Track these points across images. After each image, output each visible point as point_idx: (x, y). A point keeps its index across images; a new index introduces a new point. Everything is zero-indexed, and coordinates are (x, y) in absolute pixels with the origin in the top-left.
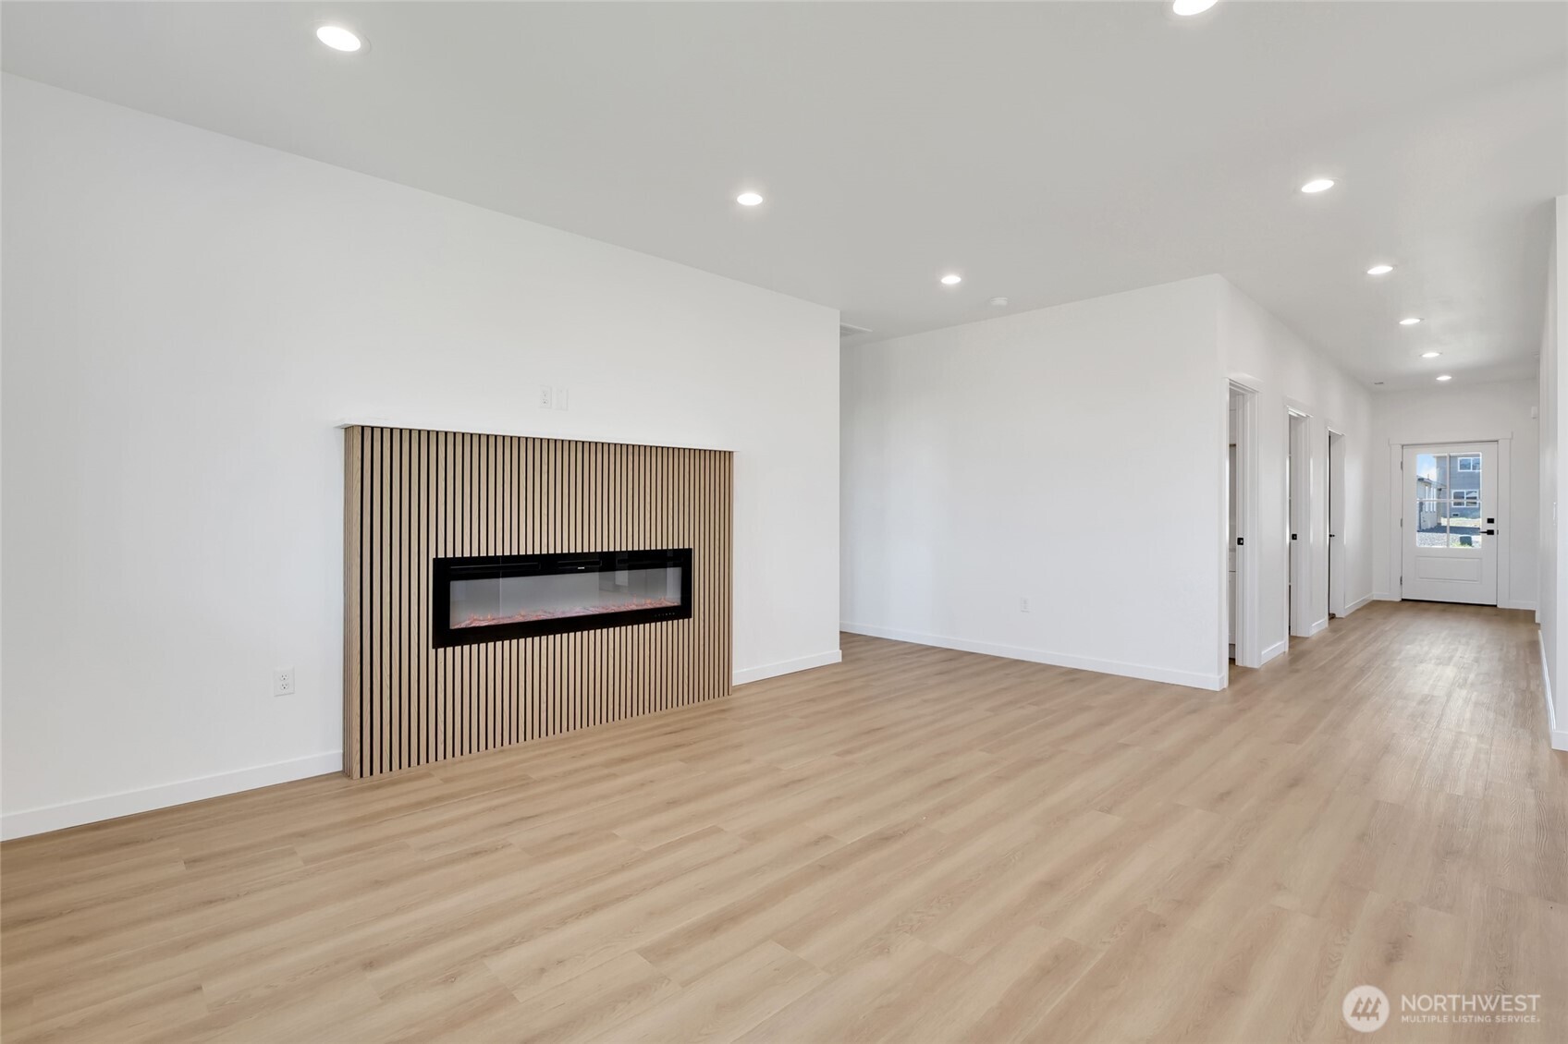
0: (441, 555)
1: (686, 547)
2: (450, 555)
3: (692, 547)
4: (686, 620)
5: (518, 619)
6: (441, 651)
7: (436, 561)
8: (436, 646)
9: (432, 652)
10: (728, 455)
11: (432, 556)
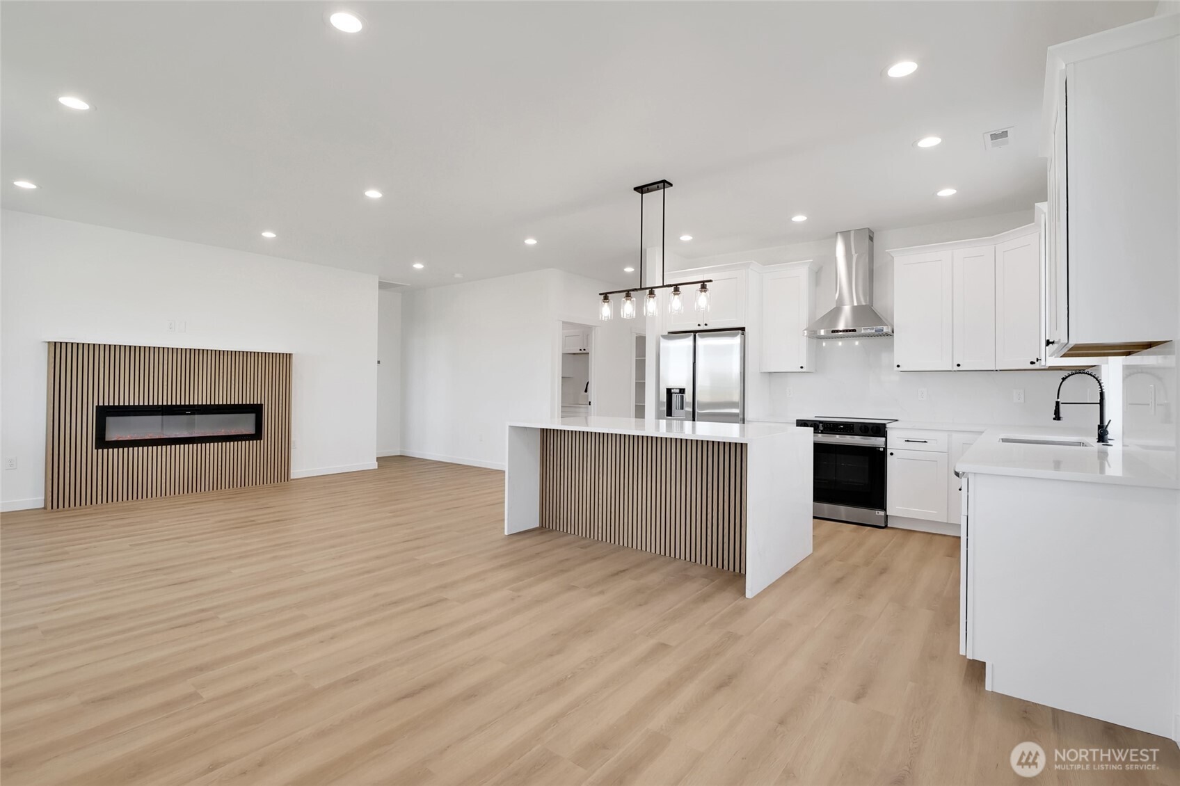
0: (101, 404)
1: (259, 403)
2: (106, 404)
3: (263, 403)
4: (259, 441)
5: (147, 437)
6: (100, 451)
7: (98, 407)
8: (97, 448)
9: (95, 451)
10: (289, 356)
11: (96, 404)
